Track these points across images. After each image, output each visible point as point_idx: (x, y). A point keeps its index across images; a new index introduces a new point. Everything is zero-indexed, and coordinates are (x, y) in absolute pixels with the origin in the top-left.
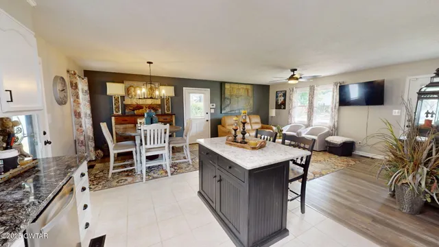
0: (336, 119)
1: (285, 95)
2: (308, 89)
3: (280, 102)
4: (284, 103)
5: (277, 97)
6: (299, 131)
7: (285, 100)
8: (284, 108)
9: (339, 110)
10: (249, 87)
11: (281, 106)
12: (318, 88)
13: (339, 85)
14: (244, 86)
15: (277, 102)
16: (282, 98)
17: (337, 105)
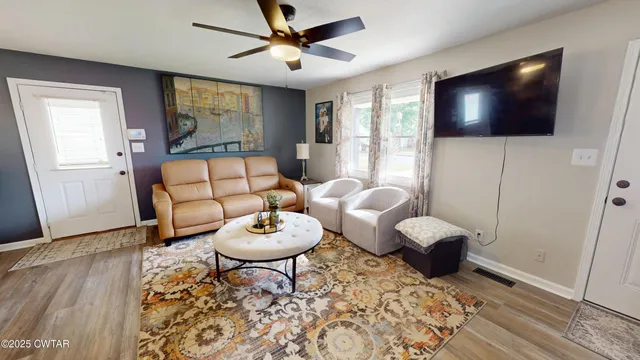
0: (427, 171)
1: (330, 112)
2: (370, 95)
3: (322, 128)
4: (329, 130)
5: (317, 117)
6: (342, 199)
7: (330, 122)
8: (330, 142)
9: (434, 146)
10: (250, 91)
11: (324, 137)
12: (391, 93)
13: (434, 80)
14: (236, 89)
15: (317, 129)
16: (325, 119)
17: (430, 133)
